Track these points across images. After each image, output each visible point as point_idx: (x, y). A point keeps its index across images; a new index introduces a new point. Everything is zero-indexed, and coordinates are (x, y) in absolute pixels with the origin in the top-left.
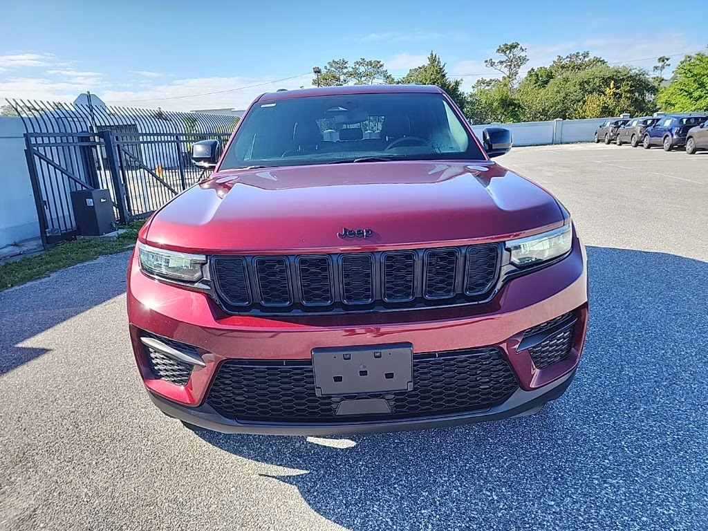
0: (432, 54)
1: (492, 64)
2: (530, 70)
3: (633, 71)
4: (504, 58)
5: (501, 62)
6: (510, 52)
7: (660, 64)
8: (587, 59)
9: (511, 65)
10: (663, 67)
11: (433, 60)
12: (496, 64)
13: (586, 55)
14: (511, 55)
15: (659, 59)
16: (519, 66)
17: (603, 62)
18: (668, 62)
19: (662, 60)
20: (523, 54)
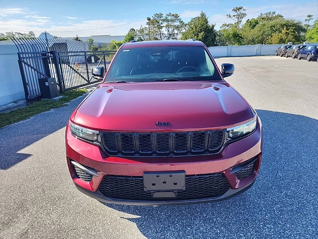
0: (202, 12)
1: (230, 17)
2: (247, 20)
3: (296, 21)
4: (236, 14)
5: (234, 16)
6: (238, 11)
7: (308, 18)
8: (274, 15)
9: (239, 17)
10: (309, 20)
11: (203, 15)
12: (232, 16)
13: (274, 13)
14: (239, 12)
15: (308, 16)
16: (242, 18)
17: (282, 17)
18: (312, 17)
19: (309, 16)
20: (244, 12)
